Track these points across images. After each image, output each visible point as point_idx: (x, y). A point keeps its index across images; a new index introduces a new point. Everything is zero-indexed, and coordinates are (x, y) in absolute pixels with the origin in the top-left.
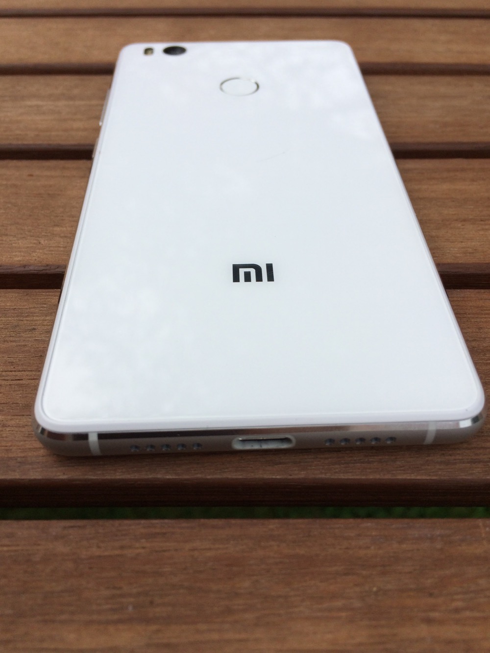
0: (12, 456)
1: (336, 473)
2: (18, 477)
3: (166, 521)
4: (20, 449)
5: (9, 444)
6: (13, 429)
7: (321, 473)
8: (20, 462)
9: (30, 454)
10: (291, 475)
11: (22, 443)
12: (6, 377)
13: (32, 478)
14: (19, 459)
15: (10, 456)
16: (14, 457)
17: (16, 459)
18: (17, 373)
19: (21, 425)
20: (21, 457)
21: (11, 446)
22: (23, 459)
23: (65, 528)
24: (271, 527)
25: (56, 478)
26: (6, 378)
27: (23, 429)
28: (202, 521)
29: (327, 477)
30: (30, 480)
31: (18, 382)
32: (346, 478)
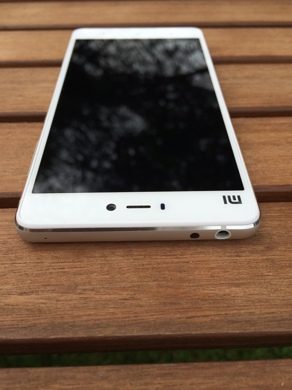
0: (66, 321)
1: (273, 327)
2: (71, 336)
3: (172, 365)
4: (70, 316)
5: (63, 313)
6: (63, 302)
7: (264, 328)
8: (71, 326)
9: (77, 320)
10: (245, 330)
11: (70, 312)
12: (54, 266)
13: (81, 336)
14: (70, 324)
15: (64, 321)
16: (67, 322)
17: (68, 324)
18: (61, 264)
19: (68, 300)
20: (71, 322)
21: (64, 314)
22: (73, 323)
23: (107, 371)
24: (240, 366)
25: (95, 336)
26: (54, 268)
27: (70, 303)
28: (195, 364)
29: (268, 331)
30: (79, 338)
31: (62, 270)
32: (281, 331)
